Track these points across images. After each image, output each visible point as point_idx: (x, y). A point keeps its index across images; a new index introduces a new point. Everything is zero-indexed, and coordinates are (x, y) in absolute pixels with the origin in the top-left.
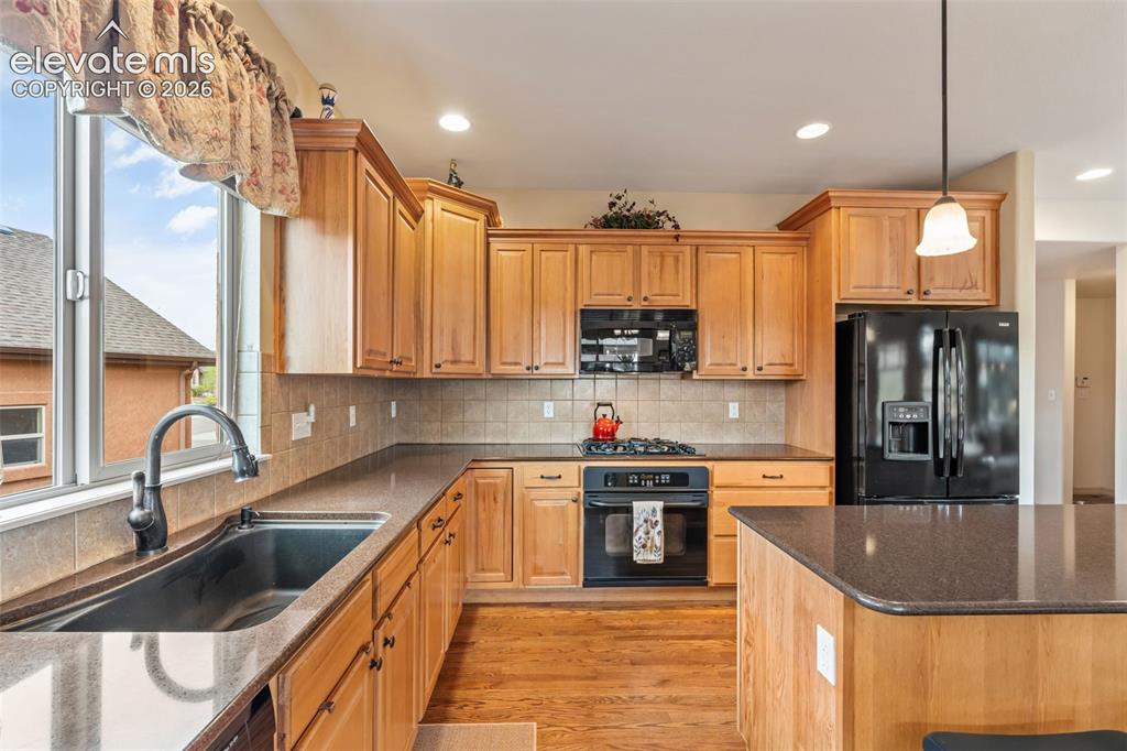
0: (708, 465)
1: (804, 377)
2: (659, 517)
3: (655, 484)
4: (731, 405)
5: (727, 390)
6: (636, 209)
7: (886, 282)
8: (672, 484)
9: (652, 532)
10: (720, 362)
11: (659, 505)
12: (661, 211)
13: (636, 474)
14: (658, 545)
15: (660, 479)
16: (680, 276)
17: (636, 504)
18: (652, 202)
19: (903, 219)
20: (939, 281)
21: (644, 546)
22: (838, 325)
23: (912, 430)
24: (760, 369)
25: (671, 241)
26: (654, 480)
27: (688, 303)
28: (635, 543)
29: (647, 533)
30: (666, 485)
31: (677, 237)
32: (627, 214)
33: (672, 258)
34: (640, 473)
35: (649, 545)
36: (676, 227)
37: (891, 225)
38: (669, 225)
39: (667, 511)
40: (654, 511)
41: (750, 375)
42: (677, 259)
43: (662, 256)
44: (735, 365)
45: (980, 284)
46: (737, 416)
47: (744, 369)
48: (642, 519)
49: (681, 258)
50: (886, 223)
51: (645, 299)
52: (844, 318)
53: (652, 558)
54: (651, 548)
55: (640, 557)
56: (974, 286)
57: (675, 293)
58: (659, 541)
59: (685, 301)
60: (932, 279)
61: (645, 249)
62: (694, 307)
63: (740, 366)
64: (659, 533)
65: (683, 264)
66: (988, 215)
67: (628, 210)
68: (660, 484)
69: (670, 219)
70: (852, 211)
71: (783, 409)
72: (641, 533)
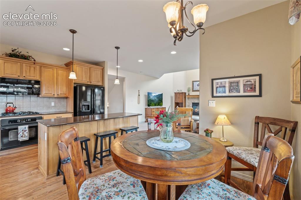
0: (42, 116)
1: (69, 97)
2: (27, 129)
3: (26, 122)
4: (52, 103)
5: (51, 99)
6: (22, 53)
7: (84, 80)
8: (31, 121)
9: (25, 133)
10: (47, 93)
11: (27, 126)
12: (30, 56)
13: (20, 120)
14: (27, 135)
15: (28, 120)
16: (36, 72)
17: (19, 127)
18: (28, 52)
19: (87, 69)
20: (93, 81)
21: (22, 136)
22: (74, 87)
23: (87, 106)
24: (58, 95)
25: (33, 64)
26: (26, 121)
27: (38, 79)
28: (19, 136)
29: (23, 133)
30: (29, 121)
31: (34, 63)
32: (19, 54)
33: (33, 68)
34: (21, 119)
35: (24, 136)
36: (35, 61)
37: (85, 70)
38: (32, 60)
39: (29, 127)
40: (25, 128)
41: (56, 96)
42: (35, 68)
43: (30, 67)
44: (51, 94)
45: (100, 82)
46: (54, 105)
47: (54, 95)
48: (21, 130)
49: (36, 68)
50: (84, 69)
51: (24, 77)
52: (76, 86)
53: (25, 139)
54: (24, 137)
55: (20, 139)
56: (99, 82)
57: (34, 76)
58: (26, 135)
59: (37, 78)
60: (92, 80)
61: (24, 65)
62: (40, 80)
63: (53, 94)
64: (27, 133)
65: (37, 70)
66: (101, 70)
67: (19, 53)
68: (28, 121)
69: (33, 58)
70: (77, 65)
71: (66, 104)
72: (21, 133)
